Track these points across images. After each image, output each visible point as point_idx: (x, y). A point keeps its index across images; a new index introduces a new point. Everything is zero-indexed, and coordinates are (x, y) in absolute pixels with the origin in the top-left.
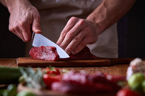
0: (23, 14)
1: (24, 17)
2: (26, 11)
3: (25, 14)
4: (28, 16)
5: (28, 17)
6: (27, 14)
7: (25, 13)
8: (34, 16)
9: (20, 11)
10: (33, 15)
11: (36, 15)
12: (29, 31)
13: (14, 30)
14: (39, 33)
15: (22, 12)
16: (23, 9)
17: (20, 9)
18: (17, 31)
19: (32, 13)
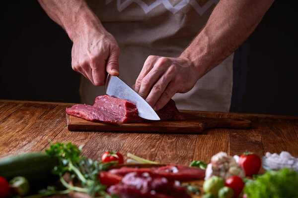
0: (94, 43)
1: (96, 49)
2: (99, 40)
3: (97, 44)
4: (103, 47)
5: (102, 49)
6: (101, 44)
7: (96, 42)
8: (111, 48)
9: (90, 39)
10: (110, 46)
11: (115, 46)
12: (102, 71)
13: (80, 68)
14: (115, 75)
15: (92, 42)
16: (94, 36)
17: (89, 35)
18: (84, 70)
19: (108, 44)
